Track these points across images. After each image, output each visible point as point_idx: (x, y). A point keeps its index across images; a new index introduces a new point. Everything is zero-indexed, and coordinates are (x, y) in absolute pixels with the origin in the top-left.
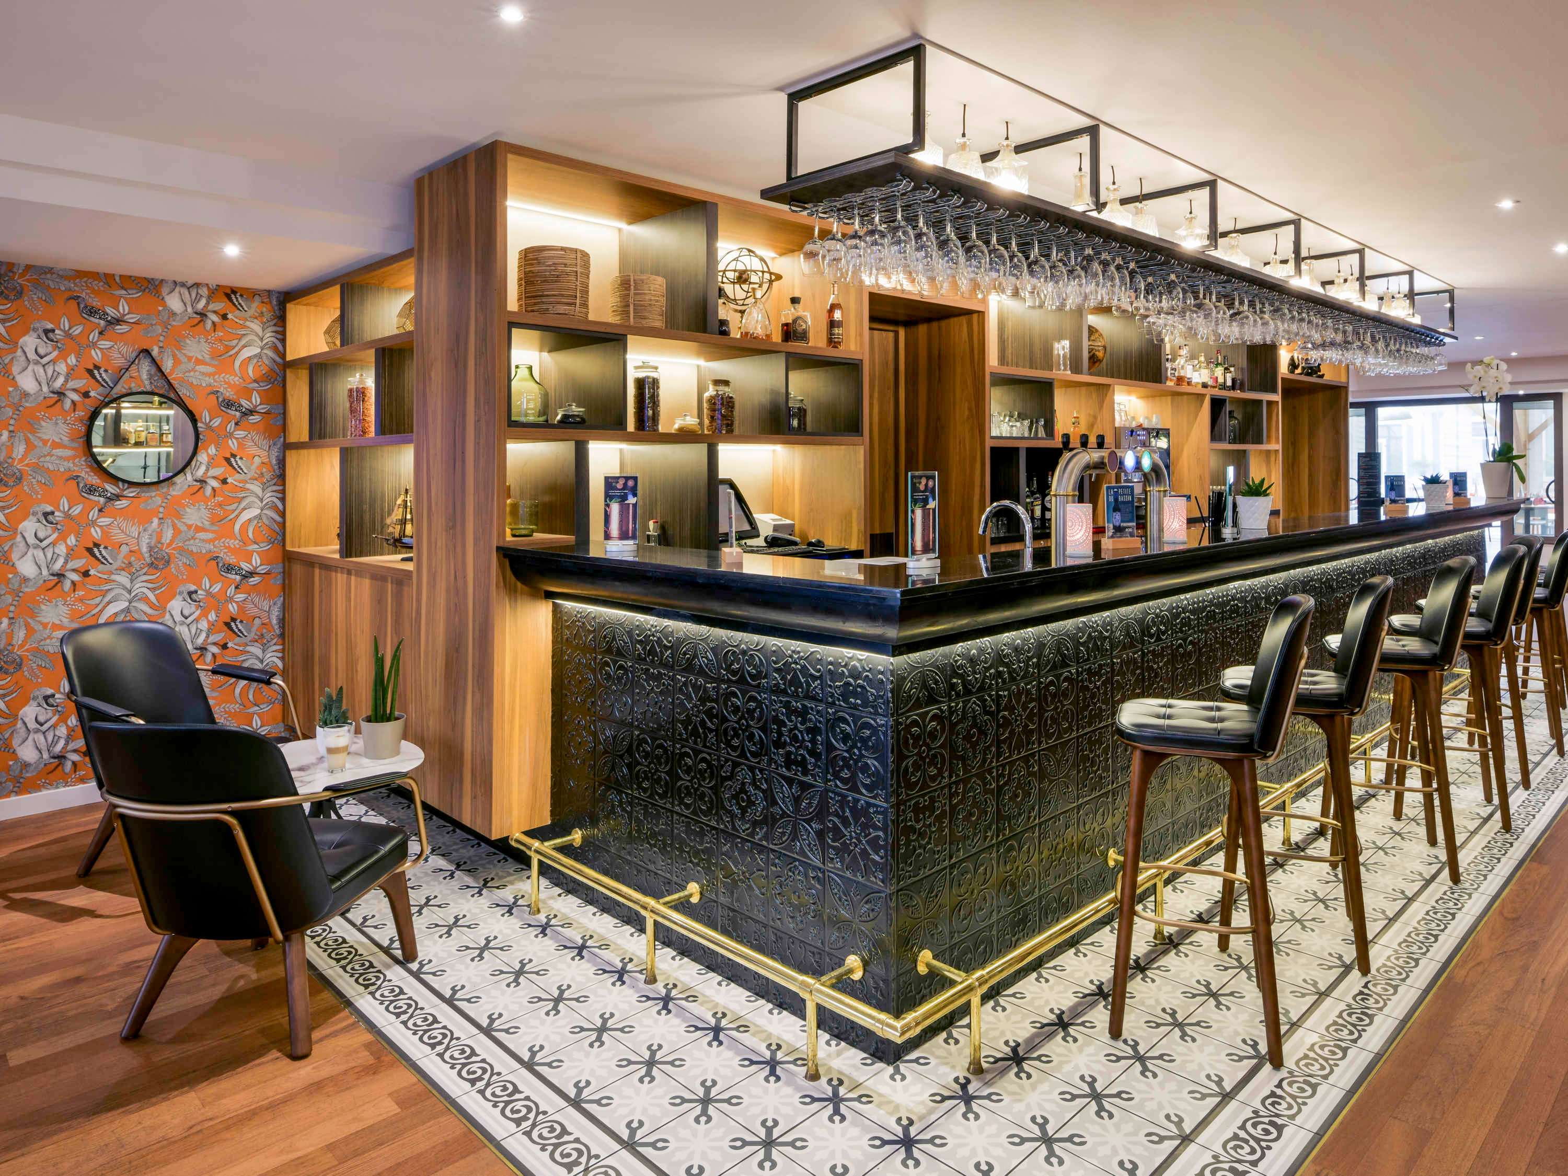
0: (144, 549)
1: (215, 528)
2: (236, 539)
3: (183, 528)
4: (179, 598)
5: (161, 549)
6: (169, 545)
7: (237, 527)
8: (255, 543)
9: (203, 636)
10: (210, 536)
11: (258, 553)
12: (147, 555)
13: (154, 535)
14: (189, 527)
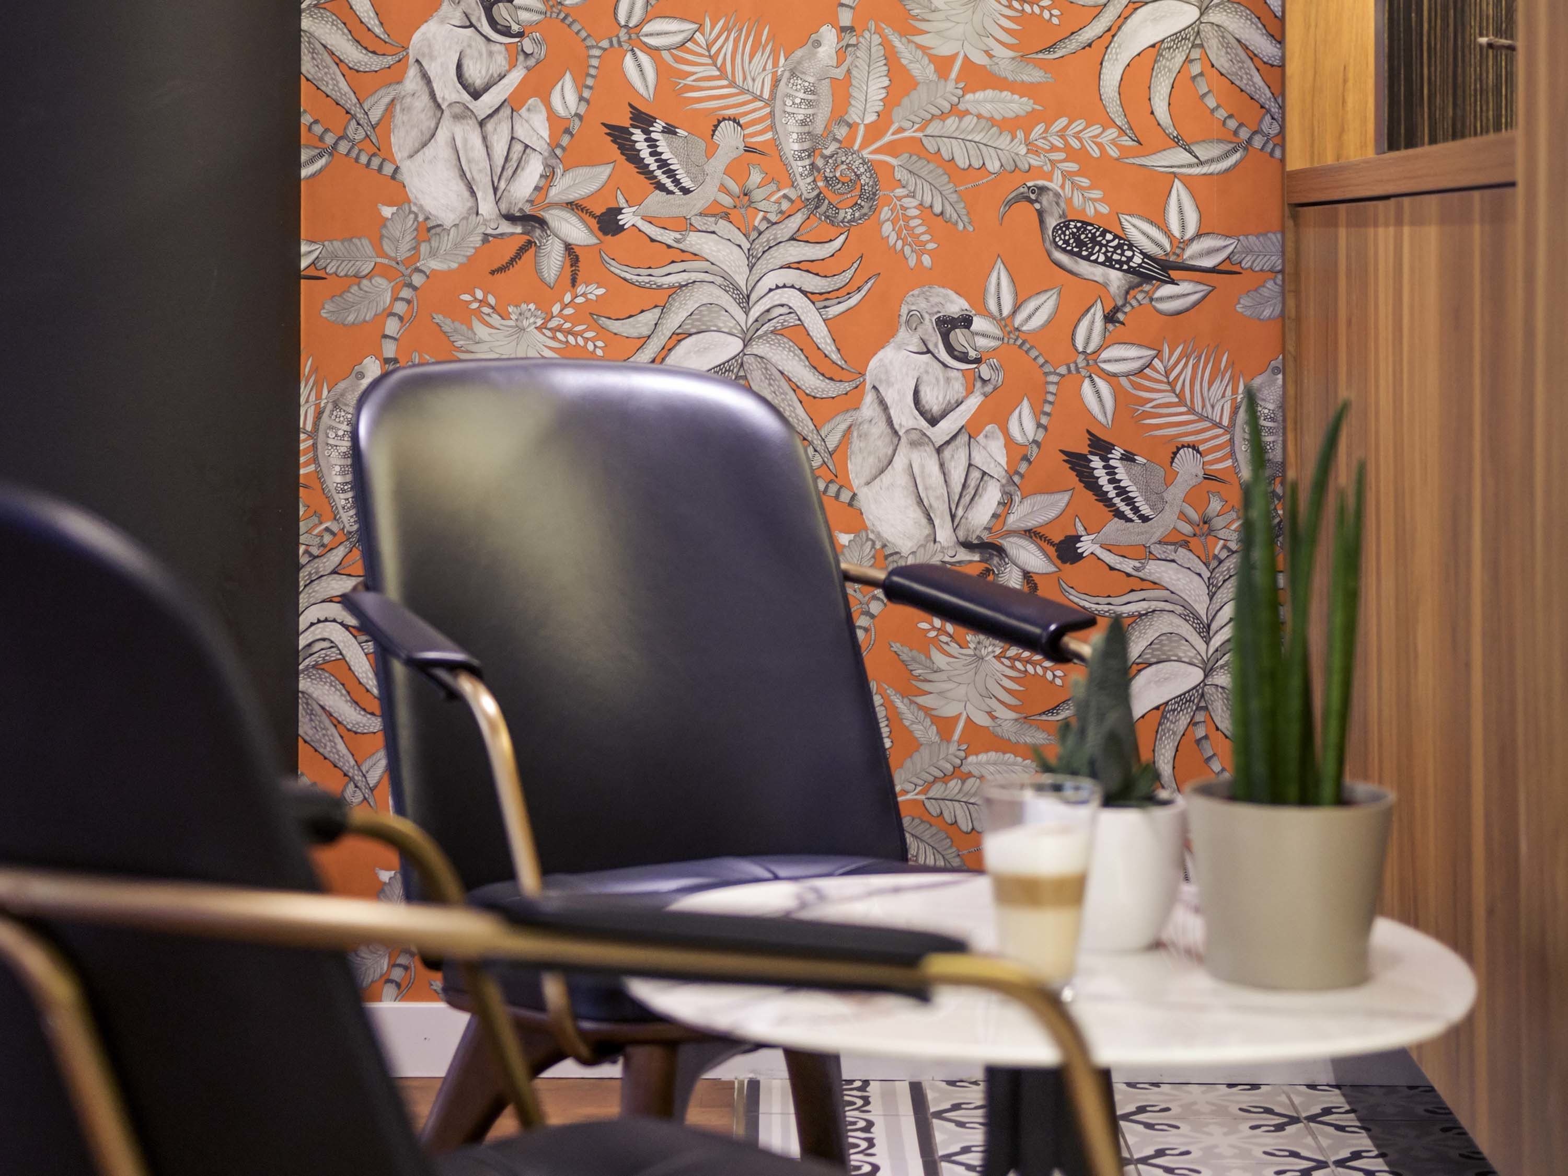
0: (792, 145)
1: (1032, 75)
2: (1110, 123)
3: (921, 69)
4: (907, 338)
5: (846, 146)
6: (875, 131)
7: (1112, 74)
8: (1178, 142)
9: (991, 498)
10: (1017, 105)
11: (1187, 181)
12: (799, 167)
13: (825, 88)
14: (943, 65)
